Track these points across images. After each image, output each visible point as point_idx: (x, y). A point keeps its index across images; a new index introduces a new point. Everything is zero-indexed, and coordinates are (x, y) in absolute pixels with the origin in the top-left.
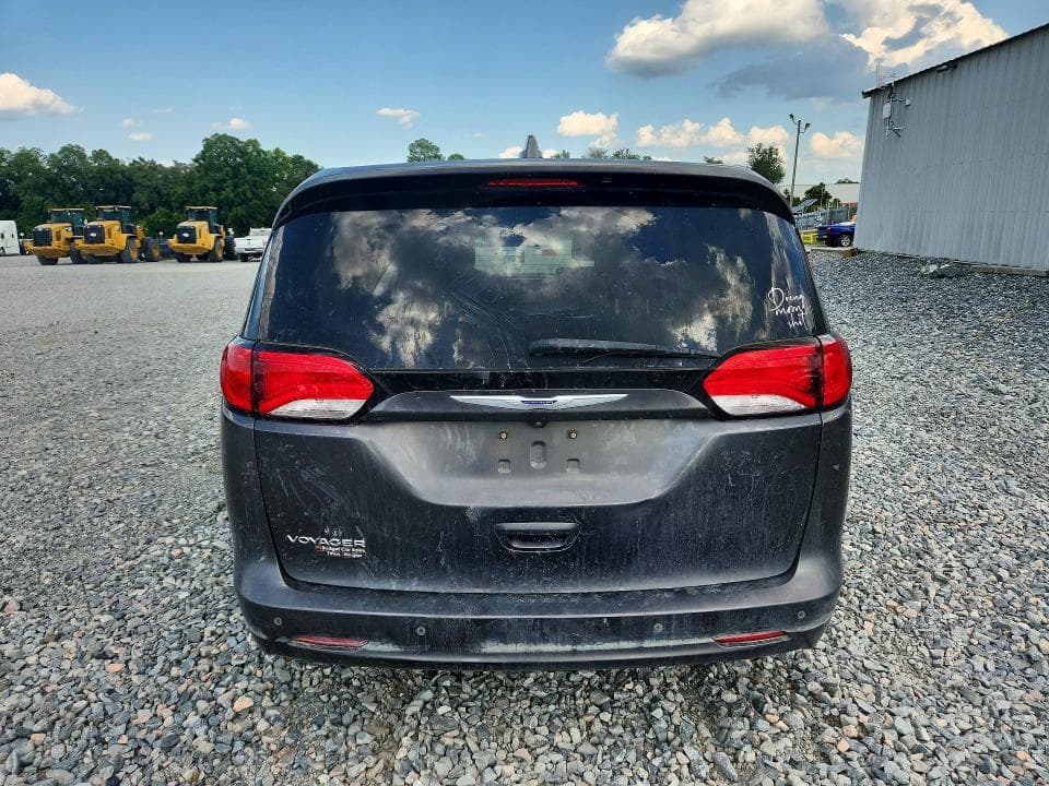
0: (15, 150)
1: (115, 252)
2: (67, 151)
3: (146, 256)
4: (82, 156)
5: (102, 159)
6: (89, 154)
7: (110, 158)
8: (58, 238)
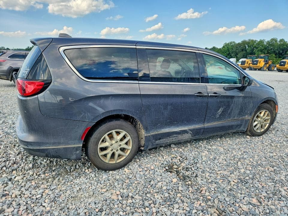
0: (259, 40)
1: (260, 68)
2: (272, 40)
3: (269, 69)
4: (276, 41)
5: (282, 41)
6: (278, 40)
7: (284, 41)
8: (247, 63)
